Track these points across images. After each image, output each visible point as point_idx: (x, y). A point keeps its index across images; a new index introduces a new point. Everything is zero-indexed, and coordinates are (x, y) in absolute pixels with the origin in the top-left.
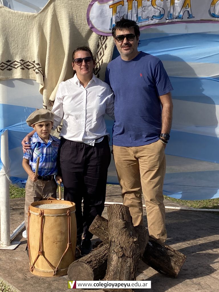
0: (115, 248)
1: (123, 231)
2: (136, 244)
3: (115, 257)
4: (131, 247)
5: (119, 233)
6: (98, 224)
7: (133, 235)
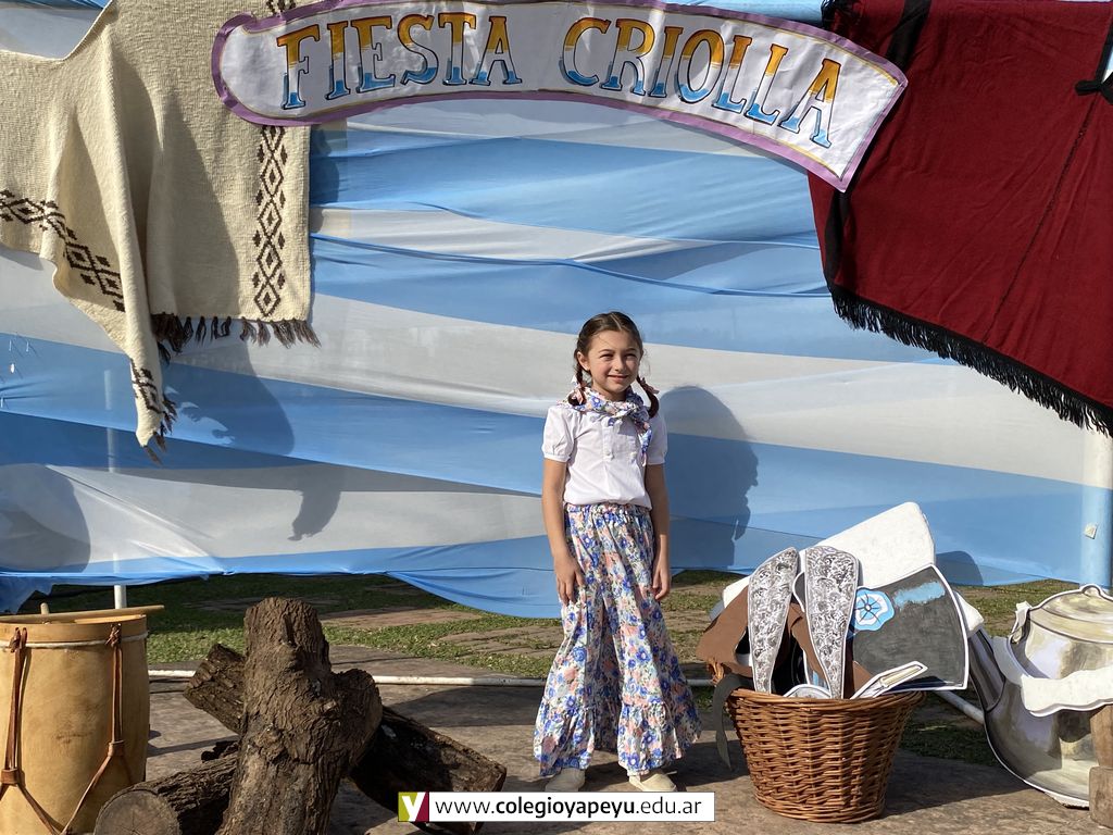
0: (257, 735)
1: (289, 680)
2: (333, 720)
3: (253, 765)
4: (313, 728)
5: (273, 688)
6: (213, 668)
7: (322, 692)
